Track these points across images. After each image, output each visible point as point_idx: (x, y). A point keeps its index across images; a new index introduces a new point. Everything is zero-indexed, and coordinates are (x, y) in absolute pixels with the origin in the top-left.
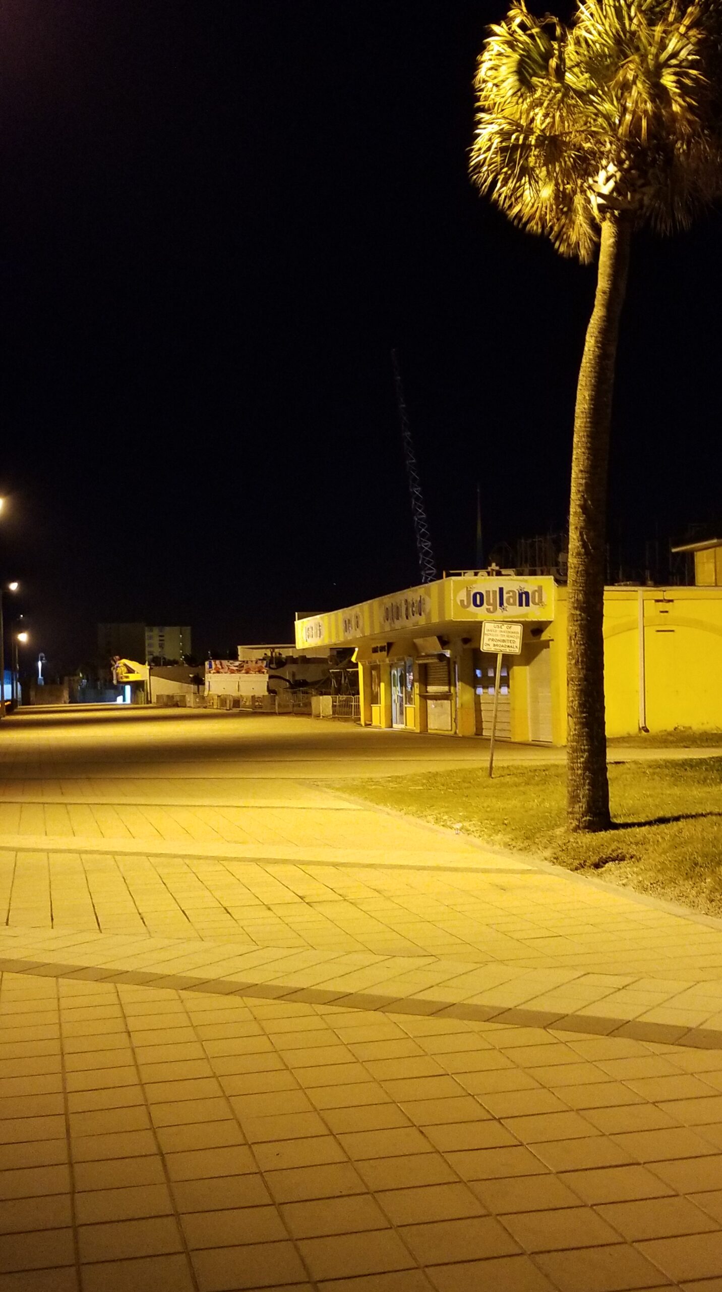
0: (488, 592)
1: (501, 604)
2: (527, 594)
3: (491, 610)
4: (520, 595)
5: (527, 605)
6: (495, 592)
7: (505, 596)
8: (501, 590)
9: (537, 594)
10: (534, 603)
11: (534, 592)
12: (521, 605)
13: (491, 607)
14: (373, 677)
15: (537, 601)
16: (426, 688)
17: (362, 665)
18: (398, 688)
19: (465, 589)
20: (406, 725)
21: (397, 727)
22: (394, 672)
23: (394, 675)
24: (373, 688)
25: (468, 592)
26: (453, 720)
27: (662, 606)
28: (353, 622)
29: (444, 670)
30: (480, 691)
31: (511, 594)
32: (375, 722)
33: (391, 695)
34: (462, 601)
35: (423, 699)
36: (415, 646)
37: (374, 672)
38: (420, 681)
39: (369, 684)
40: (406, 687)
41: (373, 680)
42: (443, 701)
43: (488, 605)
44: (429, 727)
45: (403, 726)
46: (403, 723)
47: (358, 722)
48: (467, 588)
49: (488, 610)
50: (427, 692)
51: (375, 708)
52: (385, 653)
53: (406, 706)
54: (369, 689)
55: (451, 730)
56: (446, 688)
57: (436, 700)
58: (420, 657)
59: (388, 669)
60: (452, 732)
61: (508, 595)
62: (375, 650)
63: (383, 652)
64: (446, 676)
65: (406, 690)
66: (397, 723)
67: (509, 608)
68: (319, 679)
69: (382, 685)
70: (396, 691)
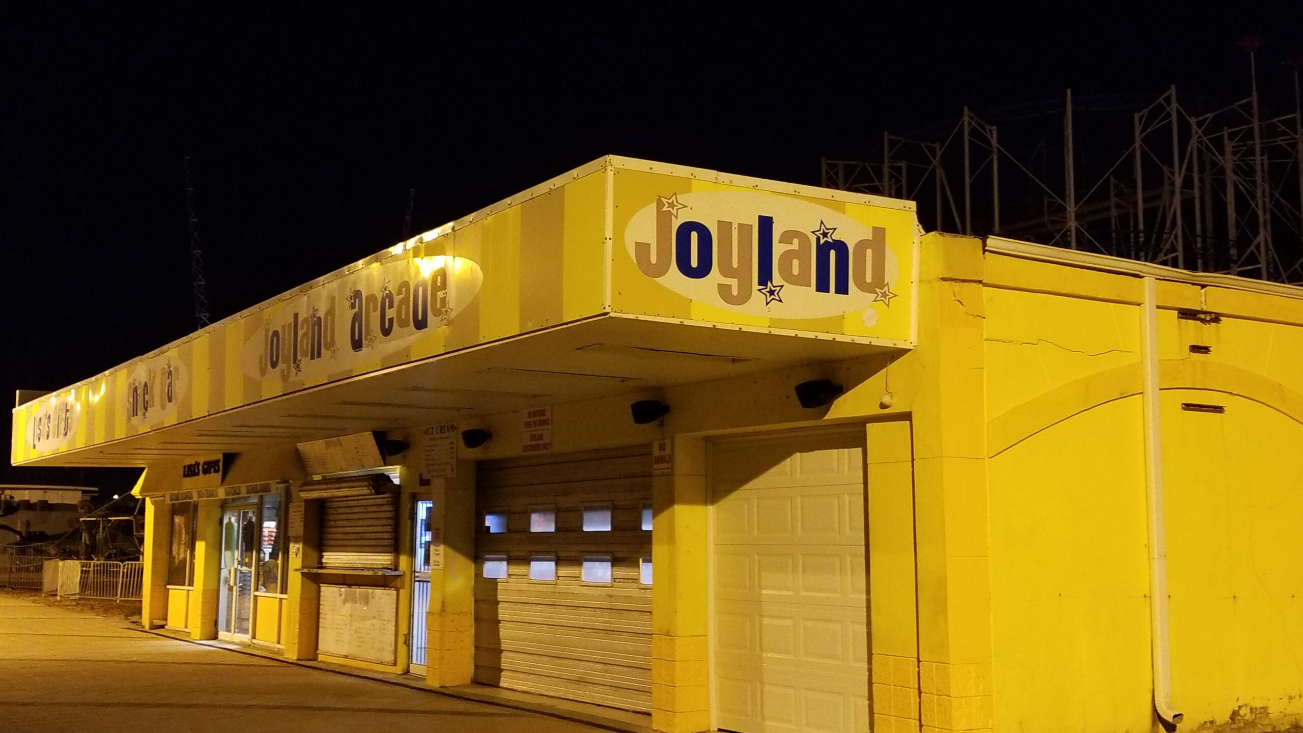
0: (725, 227)
1: (765, 276)
2: (841, 247)
3: (735, 292)
4: (823, 251)
5: (842, 288)
6: (744, 229)
7: (778, 249)
8: (766, 224)
9: (869, 252)
10: (863, 287)
11: (862, 245)
12: (822, 286)
13: (734, 282)
14: (177, 528)
15: (869, 279)
16: (322, 557)
17: (154, 503)
18: (237, 554)
19: (654, 206)
20: (254, 637)
21: (231, 638)
22: (231, 519)
23: (230, 524)
24: (174, 553)
25: (663, 219)
26: (401, 639)
27: (1194, 331)
28: (157, 391)
29: (383, 515)
30: (495, 569)
31: (796, 243)
32: (175, 621)
33: (220, 569)
34: (642, 249)
35: (309, 583)
36: (299, 460)
37: (177, 519)
38: (306, 540)
39: (165, 543)
40: (259, 550)
41: (177, 534)
42: (370, 590)
43: (725, 275)
44: (321, 646)
45: (246, 638)
46: (245, 631)
47: (134, 618)
48: (660, 204)
49: (724, 291)
50: (321, 566)
51: (176, 594)
52: (216, 477)
53: (257, 593)
54: (164, 554)
55: (395, 664)
56: (383, 559)
57: (350, 585)
58: (308, 484)
59: (217, 512)
60: (399, 670)
61: (786, 247)
62: (191, 471)
63: (213, 475)
64: (389, 529)
65: (259, 559)
66: (229, 631)
67: (789, 292)
68: (61, 532)
69: (200, 546)
70: (231, 560)
